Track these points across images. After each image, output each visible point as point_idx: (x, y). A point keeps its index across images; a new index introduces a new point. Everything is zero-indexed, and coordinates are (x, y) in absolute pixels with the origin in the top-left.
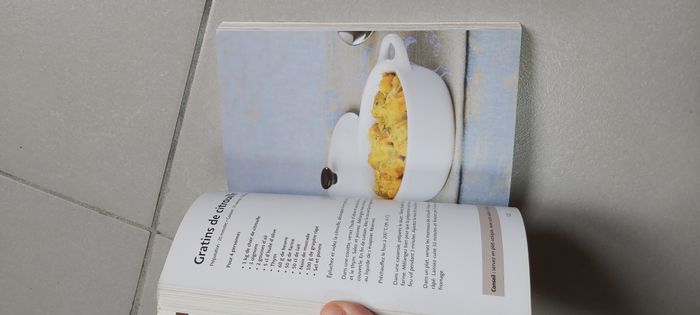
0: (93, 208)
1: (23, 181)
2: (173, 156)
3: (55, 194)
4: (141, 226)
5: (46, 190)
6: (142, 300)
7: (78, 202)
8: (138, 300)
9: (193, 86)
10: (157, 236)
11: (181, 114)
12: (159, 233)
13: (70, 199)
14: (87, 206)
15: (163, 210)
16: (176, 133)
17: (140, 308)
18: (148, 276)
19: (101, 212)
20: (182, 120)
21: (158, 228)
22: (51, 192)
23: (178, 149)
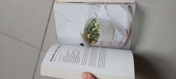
0: (26, 44)
1: (10, 36)
2: (46, 31)
3: (17, 40)
4: (38, 49)
5: (15, 39)
6: (38, 67)
7: (23, 42)
8: (37, 67)
9: (52, 14)
10: (42, 51)
11: (49, 21)
12: (42, 50)
13: (21, 41)
14: (25, 43)
15: (43, 45)
16: (47, 26)
17: (37, 69)
18: (39, 61)
19: (28, 45)
20: (49, 22)
21: (42, 49)
22: (16, 39)
23: (48, 29)
